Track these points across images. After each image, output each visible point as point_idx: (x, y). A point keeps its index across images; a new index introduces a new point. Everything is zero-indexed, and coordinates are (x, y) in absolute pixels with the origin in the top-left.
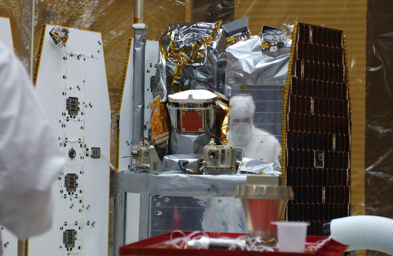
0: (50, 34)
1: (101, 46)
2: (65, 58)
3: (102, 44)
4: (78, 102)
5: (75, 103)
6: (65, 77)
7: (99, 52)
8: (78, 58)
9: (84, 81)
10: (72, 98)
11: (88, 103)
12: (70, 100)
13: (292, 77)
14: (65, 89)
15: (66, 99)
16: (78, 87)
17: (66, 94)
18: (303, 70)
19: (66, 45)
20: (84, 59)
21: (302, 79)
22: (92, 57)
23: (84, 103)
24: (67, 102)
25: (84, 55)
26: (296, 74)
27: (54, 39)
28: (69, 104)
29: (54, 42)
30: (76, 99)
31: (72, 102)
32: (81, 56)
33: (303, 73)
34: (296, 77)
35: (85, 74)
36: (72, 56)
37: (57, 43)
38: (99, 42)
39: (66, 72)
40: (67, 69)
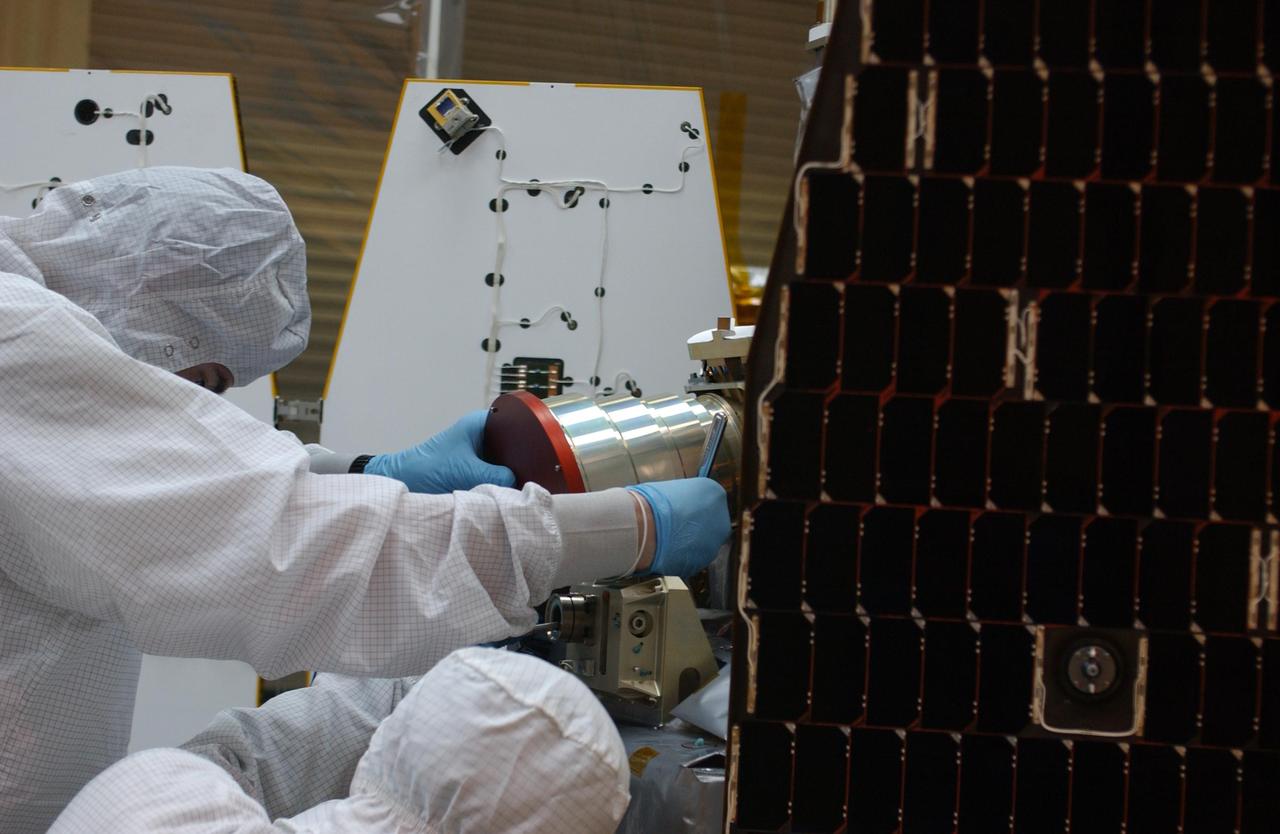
1: (702, 144)
3: (703, 137)
4: (565, 376)
5: (544, 380)
6: (497, 278)
7: (685, 167)
8: (566, 201)
9: (599, 291)
10: (531, 362)
11: (617, 381)
12: (523, 370)
13: (810, 173)
14: (496, 327)
15: (500, 365)
16: (567, 315)
17: (498, 346)
18: (923, 124)
19: (501, 155)
20: (602, 203)
21: (915, 180)
22: (648, 190)
23: (597, 381)
24: (503, 378)
25: (603, 185)
26: (853, 152)
27: (443, 134)
28: (515, 387)
29: (441, 144)
30: (551, 367)
31: (530, 379)
32: (582, 190)
33: (920, 142)
34: (854, 168)
35: (604, 261)
36: (534, 192)
37: (457, 148)
38: (689, 126)
39: (501, 260)
40: (501, 247)
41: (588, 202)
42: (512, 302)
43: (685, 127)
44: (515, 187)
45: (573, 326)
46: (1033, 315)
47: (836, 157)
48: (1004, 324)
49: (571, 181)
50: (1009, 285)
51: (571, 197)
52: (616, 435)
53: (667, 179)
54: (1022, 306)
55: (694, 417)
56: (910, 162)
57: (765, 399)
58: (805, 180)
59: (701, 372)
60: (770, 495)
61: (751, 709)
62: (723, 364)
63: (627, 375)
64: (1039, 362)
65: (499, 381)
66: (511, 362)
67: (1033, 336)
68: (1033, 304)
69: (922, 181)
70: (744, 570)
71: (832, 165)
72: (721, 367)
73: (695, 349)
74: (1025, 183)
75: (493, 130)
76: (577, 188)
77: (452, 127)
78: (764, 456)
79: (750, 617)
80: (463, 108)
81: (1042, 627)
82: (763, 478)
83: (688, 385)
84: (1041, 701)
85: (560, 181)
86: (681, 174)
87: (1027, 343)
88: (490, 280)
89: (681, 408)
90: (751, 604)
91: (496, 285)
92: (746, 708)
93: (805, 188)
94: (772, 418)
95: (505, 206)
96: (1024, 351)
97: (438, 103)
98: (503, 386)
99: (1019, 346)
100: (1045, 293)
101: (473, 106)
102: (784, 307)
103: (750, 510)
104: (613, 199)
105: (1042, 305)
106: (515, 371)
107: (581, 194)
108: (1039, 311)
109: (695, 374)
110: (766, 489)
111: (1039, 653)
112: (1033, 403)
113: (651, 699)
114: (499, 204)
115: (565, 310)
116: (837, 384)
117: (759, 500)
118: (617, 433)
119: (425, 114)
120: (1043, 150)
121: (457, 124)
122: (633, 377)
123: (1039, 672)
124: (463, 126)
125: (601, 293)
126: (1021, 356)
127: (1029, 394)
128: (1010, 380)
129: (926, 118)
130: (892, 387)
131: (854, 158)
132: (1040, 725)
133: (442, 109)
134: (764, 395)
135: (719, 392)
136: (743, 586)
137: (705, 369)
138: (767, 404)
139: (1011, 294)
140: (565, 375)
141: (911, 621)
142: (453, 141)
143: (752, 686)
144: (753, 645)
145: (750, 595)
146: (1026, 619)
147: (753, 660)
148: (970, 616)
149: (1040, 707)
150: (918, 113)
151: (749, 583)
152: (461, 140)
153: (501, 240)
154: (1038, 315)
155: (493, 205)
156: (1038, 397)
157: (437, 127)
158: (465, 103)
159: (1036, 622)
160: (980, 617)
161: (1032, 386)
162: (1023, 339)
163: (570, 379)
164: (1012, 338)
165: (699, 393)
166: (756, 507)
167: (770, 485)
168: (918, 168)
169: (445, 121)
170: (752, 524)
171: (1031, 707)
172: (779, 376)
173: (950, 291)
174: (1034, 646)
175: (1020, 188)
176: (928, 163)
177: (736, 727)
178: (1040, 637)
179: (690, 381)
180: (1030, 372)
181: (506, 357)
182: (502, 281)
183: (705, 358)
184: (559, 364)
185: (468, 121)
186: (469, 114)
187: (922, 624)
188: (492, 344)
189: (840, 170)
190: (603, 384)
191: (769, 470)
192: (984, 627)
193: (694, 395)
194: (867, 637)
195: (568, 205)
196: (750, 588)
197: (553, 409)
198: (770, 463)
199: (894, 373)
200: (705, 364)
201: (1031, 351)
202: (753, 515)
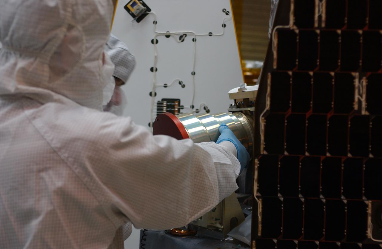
1: (230, 16)
5: (173, 107)
6: (154, 69)
7: (224, 26)
8: (180, 39)
9: (193, 73)
10: (168, 100)
11: (201, 107)
12: (165, 103)
13: (278, 30)
14: (155, 87)
15: (156, 102)
16: (181, 82)
17: (155, 94)
18: (321, 10)
19: (155, 23)
20: (193, 40)
21: (318, 31)
22: (210, 34)
23: (193, 107)
24: (158, 106)
25: (194, 33)
26: (294, 21)
27: (133, 15)
28: (162, 110)
29: (132, 19)
30: (176, 102)
31: (168, 106)
32: (186, 35)
33: (320, 17)
34: (295, 27)
35: (195, 62)
36: (168, 36)
37: (139, 20)
38: (226, 10)
39: (156, 63)
40: (156, 57)
41: (188, 39)
42: (160, 78)
43: (224, 11)
44: (161, 34)
45: (183, 86)
46: (364, 82)
47: (288, 23)
48: (353, 86)
49: (181, 32)
50: (355, 71)
51: (182, 38)
52: (204, 128)
53: (218, 30)
54: (360, 79)
55: (232, 121)
56: (316, 25)
57: (263, 116)
58: (276, 33)
59: (234, 104)
60: (265, 153)
61: (259, 234)
62: (242, 101)
63: (204, 104)
64: (367, 100)
65: (156, 108)
66: (160, 100)
67: (365, 90)
68: (364, 78)
69: (321, 32)
70: (256, 181)
71: (286, 27)
72: (241, 102)
73: (231, 96)
74: (360, 32)
75: (152, 13)
76: (184, 34)
77: (137, 12)
78: (262, 138)
79: (259, 199)
80: (140, 5)
81: (371, 201)
82: (262, 147)
83: (229, 109)
84: (371, 229)
85: (178, 32)
86: (223, 28)
87: (362, 93)
88: (152, 70)
89: (228, 117)
90: (259, 194)
91: (154, 72)
92: (258, 234)
93: (276, 36)
94: (265, 124)
95: (157, 42)
96: (361, 96)
97: (131, 4)
98: (158, 110)
99: (359, 94)
100: (369, 74)
101: (144, 4)
102: (269, 81)
103: (258, 158)
104: (198, 39)
105: (367, 78)
106: (162, 104)
107: (185, 37)
108: (367, 81)
109: (232, 105)
110: (263, 151)
111: (369, 211)
112: (365, 116)
113: (219, 229)
114: (155, 41)
115: (181, 80)
116: (290, 110)
117: (261, 155)
118: (204, 127)
119: (126, 8)
120: (368, 19)
121: (138, 11)
122: (206, 105)
123: (370, 219)
124: (141, 12)
125: (194, 74)
126: (360, 98)
127: (364, 112)
128: (356, 107)
129: (322, 8)
130: (311, 111)
131: (295, 24)
132: (371, 239)
133: (133, 6)
134: (262, 115)
135: (241, 112)
136: (256, 187)
137: (235, 103)
138: (263, 118)
139: (356, 74)
140: (181, 104)
141: (320, 200)
142: (137, 18)
143: (260, 226)
144: (260, 210)
145: (258, 191)
146: (364, 198)
147: (260, 215)
148: (343, 197)
149: (371, 232)
150: (319, 6)
151: (258, 186)
152: (140, 17)
153: (156, 54)
154: (366, 82)
155: (152, 42)
156: (367, 113)
157: (131, 13)
158: (141, 3)
159: (368, 199)
160: (347, 198)
161: (365, 109)
162: (361, 91)
163: (183, 106)
164: (357, 91)
165: (233, 112)
166: (259, 157)
167: (265, 149)
168: (319, 27)
169: (134, 10)
170: (258, 164)
171: (367, 232)
172: (268, 107)
173: (333, 74)
174: (368, 209)
175: (359, 34)
176: (323, 25)
177: (254, 241)
178: (370, 205)
179: (230, 107)
180: (364, 104)
181: (159, 98)
182: (156, 70)
183: (235, 99)
184: (179, 101)
185: (142, 10)
186: (143, 7)
187: (324, 201)
188: (153, 94)
189: (289, 28)
190: (195, 108)
191: (265, 143)
192: (348, 201)
193: (231, 113)
194: (303, 206)
195: (181, 41)
196: (258, 188)
197: (180, 119)
198: (265, 141)
199: (311, 106)
200: (235, 101)
201: (364, 96)
202: (259, 161)
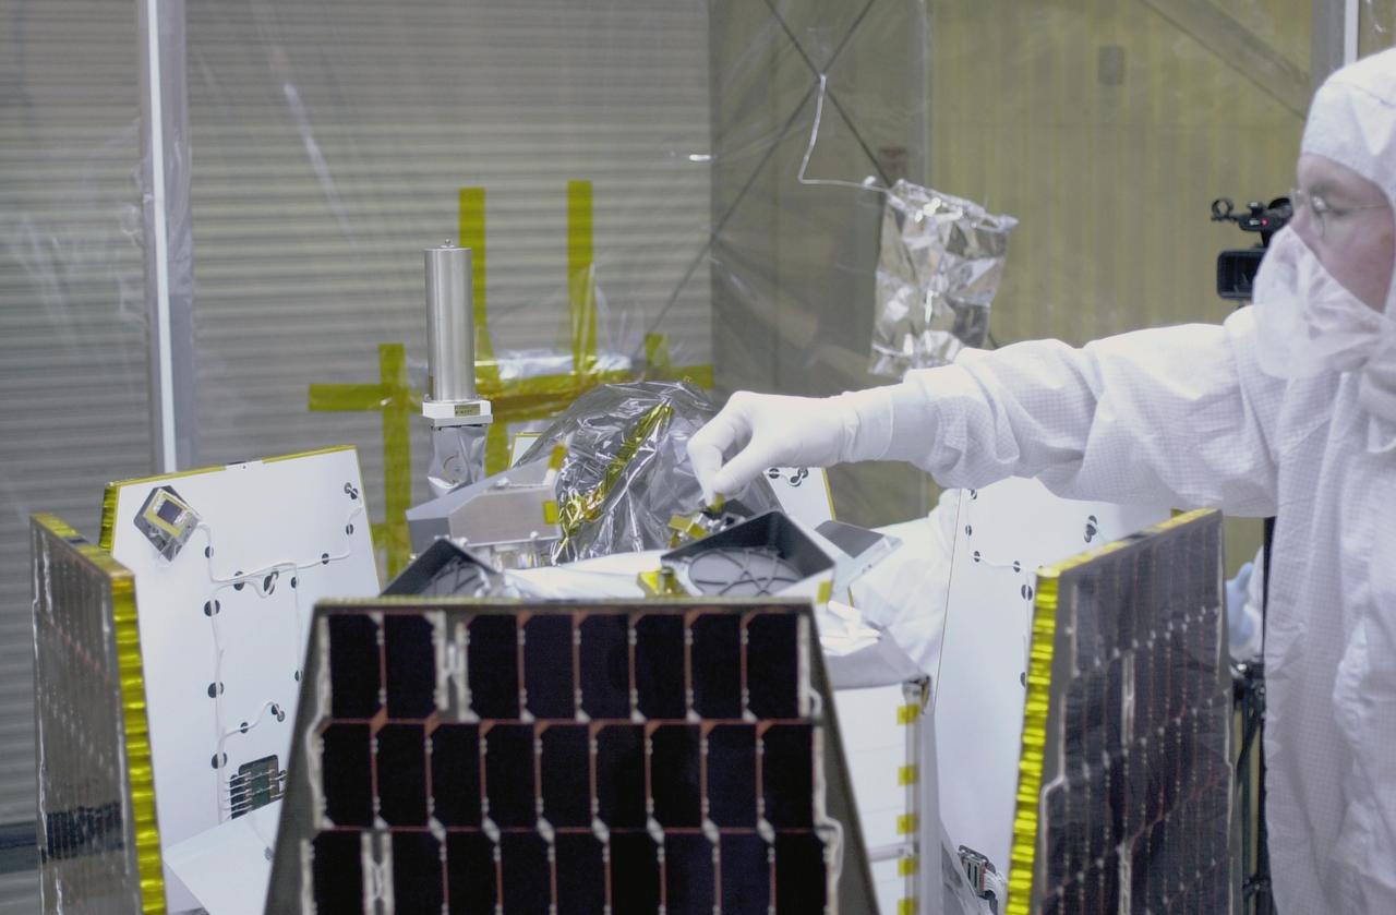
0: (142, 523)
1: (360, 504)
2: (213, 607)
3: (360, 495)
5: (265, 782)
6: (217, 688)
7: (350, 529)
8: (266, 588)
10: (253, 766)
12: (247, 777)
14: (221, 740)
15: (228, 779)
16: (276, 707)
17: (225, 758)
19: (210, 552)
20: (293, 583)
22: (325, 559)
24: (232, 793)
25: (292, 564)
27: (157, 541)
29: (157, 552)
30: (267, 766)
31: (254, 784)
32: (277, 573)
36: (239, 586)
37: (171, 554)
38: (350, 487)
39: (219, 669)
40: (221, 654)
41: (282, 583)
43: (347, 489)
44: (224, 584)
49: (267, 566)
51: (269, 583)
53: (339, 545)
65: (228, 796)
66: (237, 772)
75: (200, 529)
76: (272, 574)
85: (260, 569)
86: (348, 537)
88: (213, 691)
91: (218, 695)
95: (218, 607)
97: (155, 508)
98: (233, 800)
104: (301, 576)
106: (242, 780)
107: (276, 578)
115: (275, 703)
119: (139, 521)
142: (166, 547)
153: (222, 646)
155: (207, 609)
157: (152, 534)
181: (231, 769)
182: (222, 690)
184: (274, 760)
188: (220, 759)
195: (268, 592)
